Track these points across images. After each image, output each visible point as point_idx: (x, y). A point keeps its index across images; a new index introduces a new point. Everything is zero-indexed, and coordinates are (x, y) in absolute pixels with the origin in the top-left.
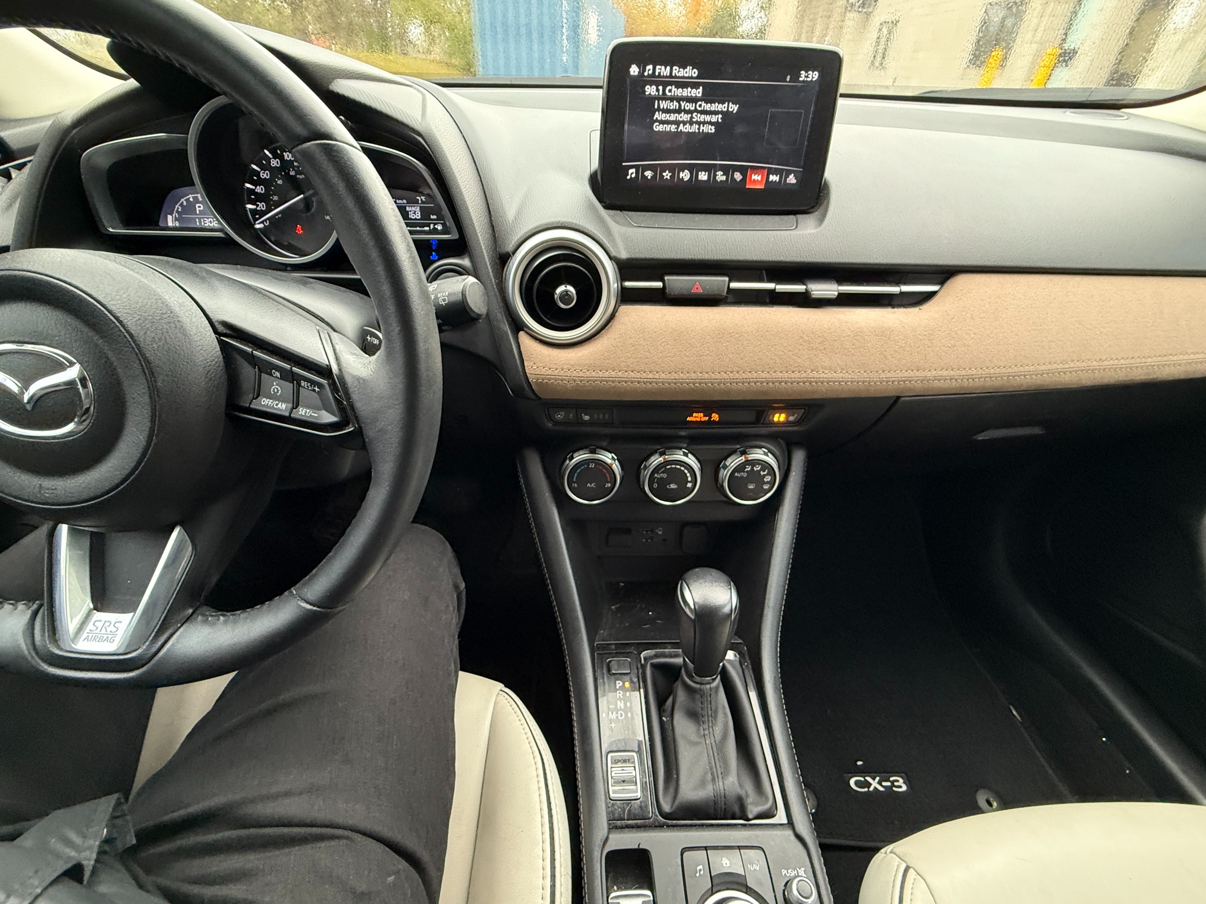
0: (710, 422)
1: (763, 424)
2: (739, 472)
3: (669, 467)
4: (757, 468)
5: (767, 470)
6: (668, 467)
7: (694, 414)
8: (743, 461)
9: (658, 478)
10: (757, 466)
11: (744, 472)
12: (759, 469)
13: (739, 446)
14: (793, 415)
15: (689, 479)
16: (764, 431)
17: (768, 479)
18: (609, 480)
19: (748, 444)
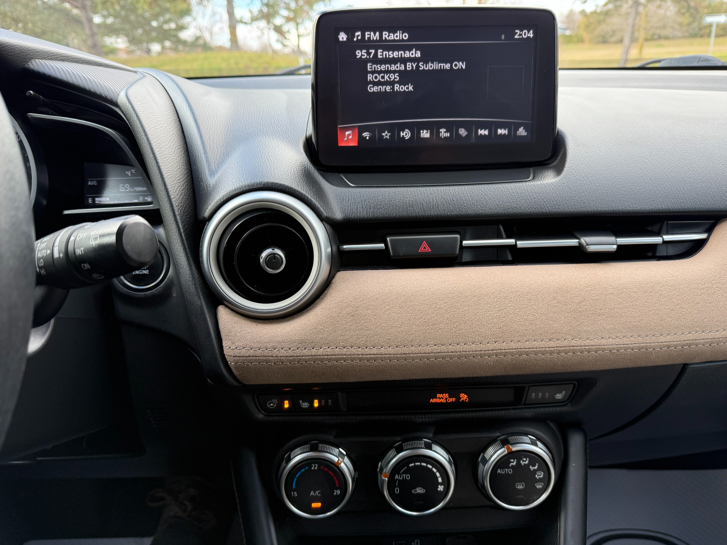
0: (459, 405)
1: (525, 404)
2: (502, 468)
3: (413, 464)
4: (525, 462)
5: (537, 464)
6: (411, 465)
7: (438, 395)
8: (506, 452)
9: (399, 480)
10: (525, 459)
11: (509, 468)
12: (527, 462)
13: (498, 434)
14: (561, 393)
15: (440, 480)
16: (528, 413)
17: (540, 475)
18: (337, 485)
19: (511, 430)
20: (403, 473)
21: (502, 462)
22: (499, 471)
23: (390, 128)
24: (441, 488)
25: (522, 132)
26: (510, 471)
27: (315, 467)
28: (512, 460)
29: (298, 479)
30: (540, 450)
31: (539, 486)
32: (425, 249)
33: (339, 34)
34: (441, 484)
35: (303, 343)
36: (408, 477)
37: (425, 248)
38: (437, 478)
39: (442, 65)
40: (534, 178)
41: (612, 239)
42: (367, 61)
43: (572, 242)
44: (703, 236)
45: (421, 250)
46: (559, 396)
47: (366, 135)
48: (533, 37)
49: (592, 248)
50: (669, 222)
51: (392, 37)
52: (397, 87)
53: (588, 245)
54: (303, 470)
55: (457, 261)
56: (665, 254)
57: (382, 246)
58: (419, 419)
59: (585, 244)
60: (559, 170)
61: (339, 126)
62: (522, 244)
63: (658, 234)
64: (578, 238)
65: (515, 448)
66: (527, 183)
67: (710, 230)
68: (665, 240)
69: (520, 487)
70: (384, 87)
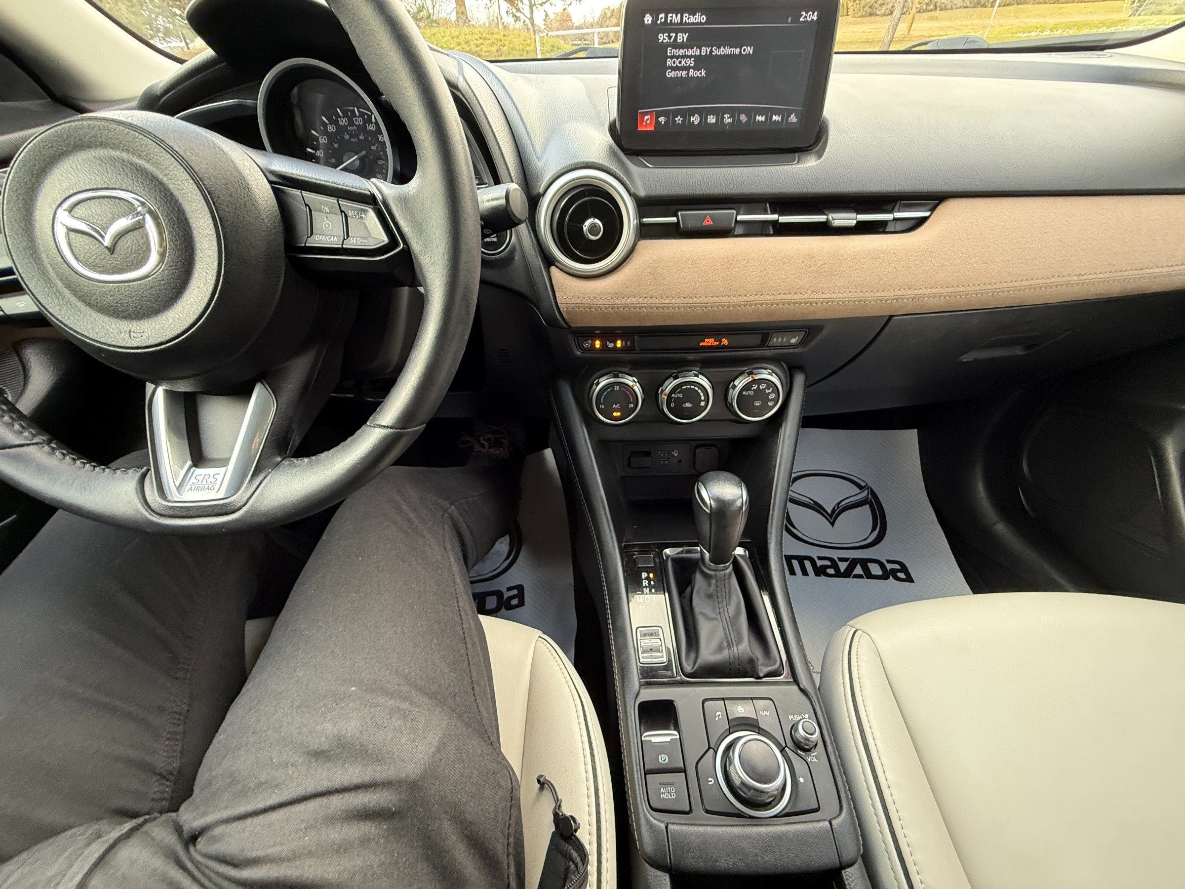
20: (678, 393)
21: (747, 387)
22: (744, 393)
23: (684, 113)
24: (703, 404)
25: (793, 118)
26: (752, 393)
27: (617, 388)
28: (754, 385)
29: (605, 396)
30: (774, 379)
31: (771, 404)
32: (708, 223)
33: (644, 16)
34: (703, 401)
35: (616, 295)
36: (681, 395)
37: (708, 221)
38: (700, 397)
39: (733, 49)
40: (798, 162)
41: (854, 215)
42: (668, 45)
43: (820, 218)
44: (927, 214)
45: (705, 223)
46: (793, 341)
47: (662, 119)
48: (817, 19)
49: (837, 223)
50: (902, 202)
51: (692, 20)
52: (692, 73)
53: (833, 220)
54: (609, 390)
55: (731, 234)
56: (893, 230)
57: (674, 219)
58: (691, 357)
59: (831, 219)
60: (820, 155)
61: (640, 111)
62: (784, 219)
63: (891, 212)
64: (825, 215)
65: (756, 377)
66: (793, 166)
67: (933, 210)
68: (896, 217)
69: (757, 404)
70: (681, 72)
